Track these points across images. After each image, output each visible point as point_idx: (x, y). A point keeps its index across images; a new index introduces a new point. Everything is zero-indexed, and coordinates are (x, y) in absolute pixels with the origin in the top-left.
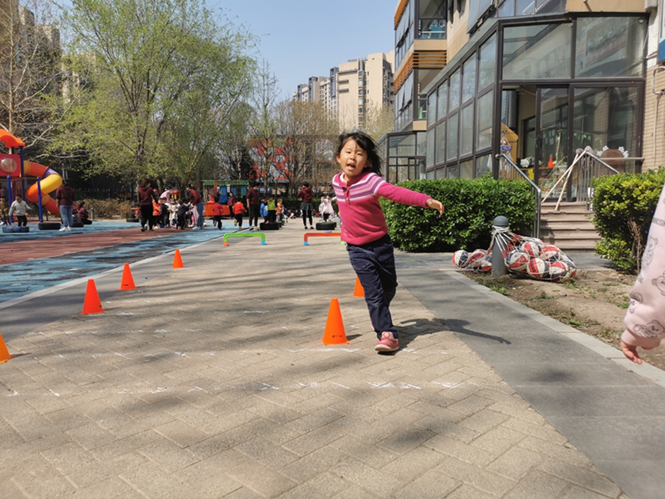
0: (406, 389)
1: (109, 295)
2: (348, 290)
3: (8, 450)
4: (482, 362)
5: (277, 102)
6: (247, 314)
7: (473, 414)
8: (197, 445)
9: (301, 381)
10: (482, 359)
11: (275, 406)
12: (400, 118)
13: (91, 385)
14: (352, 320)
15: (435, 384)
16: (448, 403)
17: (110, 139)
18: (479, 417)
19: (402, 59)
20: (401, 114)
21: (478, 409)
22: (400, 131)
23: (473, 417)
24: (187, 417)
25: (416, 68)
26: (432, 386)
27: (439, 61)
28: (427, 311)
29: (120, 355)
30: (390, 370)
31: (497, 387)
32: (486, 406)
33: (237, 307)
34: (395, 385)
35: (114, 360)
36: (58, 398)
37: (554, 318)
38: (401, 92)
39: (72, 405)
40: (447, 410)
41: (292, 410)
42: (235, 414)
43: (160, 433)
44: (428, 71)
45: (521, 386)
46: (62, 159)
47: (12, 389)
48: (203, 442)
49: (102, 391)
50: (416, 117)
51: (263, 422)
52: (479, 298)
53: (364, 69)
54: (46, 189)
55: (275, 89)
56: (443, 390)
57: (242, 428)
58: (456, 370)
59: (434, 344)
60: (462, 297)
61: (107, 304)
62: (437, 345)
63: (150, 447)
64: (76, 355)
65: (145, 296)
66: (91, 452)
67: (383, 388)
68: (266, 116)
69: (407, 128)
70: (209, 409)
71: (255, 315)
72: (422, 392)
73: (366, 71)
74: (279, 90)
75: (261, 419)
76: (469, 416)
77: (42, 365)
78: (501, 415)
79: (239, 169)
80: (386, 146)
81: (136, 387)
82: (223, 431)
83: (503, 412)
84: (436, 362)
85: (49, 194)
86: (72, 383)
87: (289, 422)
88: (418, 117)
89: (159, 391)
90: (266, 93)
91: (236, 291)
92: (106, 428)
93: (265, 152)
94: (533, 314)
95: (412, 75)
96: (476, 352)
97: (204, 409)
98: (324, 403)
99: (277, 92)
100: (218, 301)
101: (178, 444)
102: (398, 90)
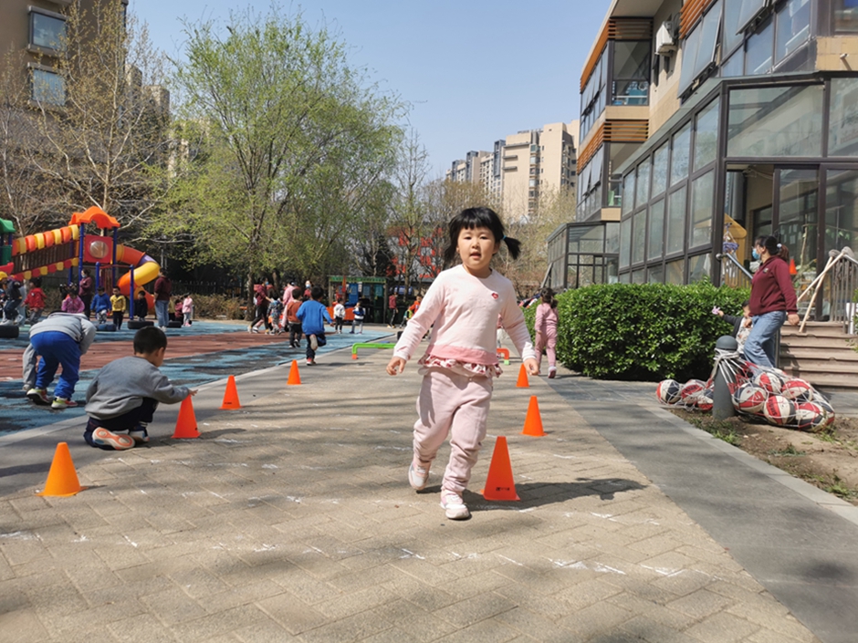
0: (604, 573)
1: (208, 414)
2: (515, 425)
3: (66, 618)
4: (711, 540)
5: (426, 181)
6: (382, 451)
7: (705, 618)
8: (314, 632)
9: (455, 550)
10: (711, 536)
11: (421, 584)
12: (583, 205)
13: (178, 535)
14: (521, 467)
15: (646, 568)
16: (666, 599)
17: (222, 221)
18: (713, 623)
19: (589, 130)
20: (586, 199)
21: (711, 611)
22: (584, 221)
23: (706, 622)
24: (300, 589)
25: (607, 141)
26: (640, 571)
27: (638, 133)
28: (626, 461)
29: (217, 495)
30: (578, 542)
31: (736, 579)
32: (723, 608)
33: (369, 439)
34: (587, 565)
35: (208, 502)
36: (136, 549)
37: (809, 482)
38: (586, 173)
39: (152, 560)
40: (666, 610)
41: (443, 591)
42: (365, 591)
43: (264, 610)
44: (623, 145)
45: (771, 581)
46: (162, 244)
47: (79, 533)
48: (322, 629)
49: (191, 543)
50: (605, 204)
51: (404, 606)
52: (698, 446)
53: (538, 142)
54: (140, 279)
55: (425, 165)
56: (657, 578)
57: (375, 612)
58: (673, 550)
59: (639, 509)
60: (674, 444)
61: (205, 426)
62: (645, 510)
63: (250, 630)
64: (162, 492)
65: (253, 418)
66: (172, 630)
67: (571, 569)
68: (411, 198)
69: (593, 217)
70: (331, 580)
71: (391, 452)
72: (627, 579)
73: (540, 144)
74: (429, 167)
75: (400, 601)
76: (699, 621)
77: (119, 502)
78: (747, 623)
79: (375, 264)
80: (565, 238)
81: (236, 541)
82: (349, 614)
83: (749, 618)
84: (644, 536)
85: (143, 286)
86: (154, 529)
87: (440, 608)
88: (608, 203)
89: (264, 549)
90: (413, 169)
91: (366, 418)
92: (194, 597)
93: (408, 243)
94: (779, 475)
95: (602, 150)
96: (701, 524)
97: (324, 580)
98: (489, 585)
99: (427, 169)
100: (344, 430)
101: (288, 629)
102: (583, 169)
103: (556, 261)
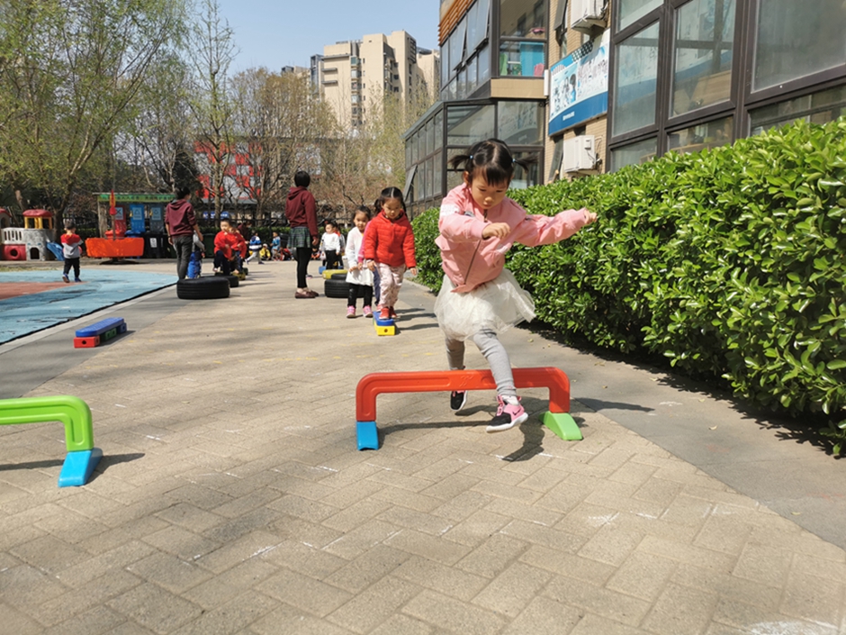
20: (457, 75)
50: (496, 73)
53: (358, 54)
55: (230, 47)
68: (214, 92)
73: (360, 57)
79: (173, 180)
80: (440, 126)
88: (499, 72)
102: (450, 35)
103: (423, 161)
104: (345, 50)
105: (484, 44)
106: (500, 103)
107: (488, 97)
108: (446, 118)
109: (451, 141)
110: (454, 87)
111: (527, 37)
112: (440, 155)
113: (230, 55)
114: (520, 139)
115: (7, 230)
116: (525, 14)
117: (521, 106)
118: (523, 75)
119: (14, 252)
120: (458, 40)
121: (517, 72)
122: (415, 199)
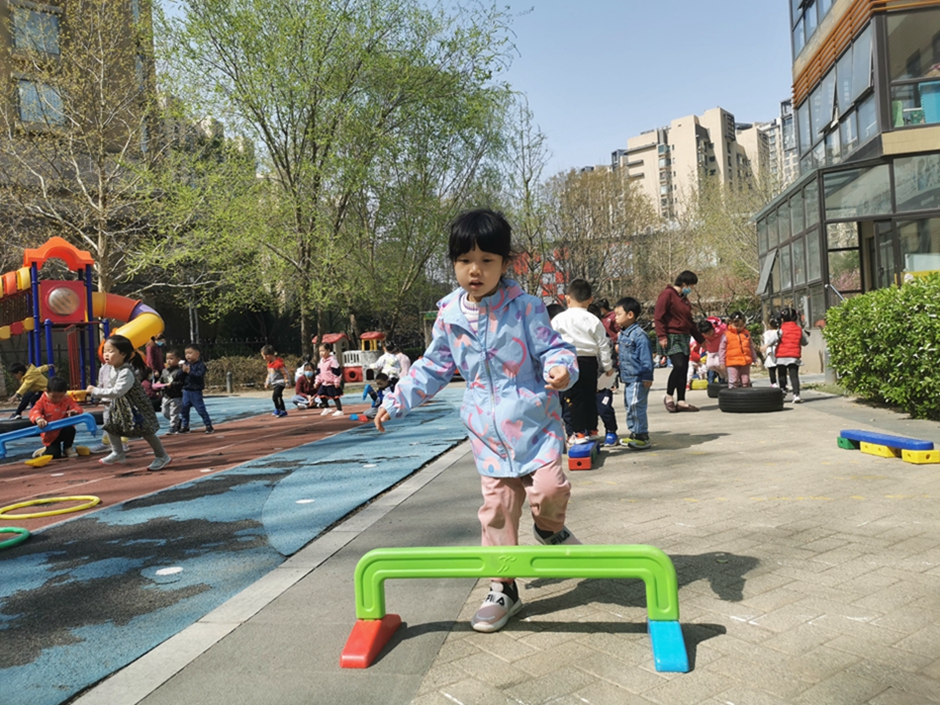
20: (825, 139)
25: (880, 13)
53: (666, 141)
68: (528, 200)
73: (669, 144)
88: (893, 123)
90: (527, 161)
102: (810, 94)
103: (787, 243)
104: (652, 139)
105: (868, 93)
106: (895, 161)
107: (879, 156)
108: (821, 188)
109: (830, 215)
110: (820, 153)
111: (929, 76)
112: (816, 233)
113: (543, 161)
114: (923, 203)
115: (346, 353)
116: (918, 50)
117: (921, 162)
118: (928, 123)
119: (352, 374)
120: (823, 99)
121: (919, 120)
122: (776, 289)
